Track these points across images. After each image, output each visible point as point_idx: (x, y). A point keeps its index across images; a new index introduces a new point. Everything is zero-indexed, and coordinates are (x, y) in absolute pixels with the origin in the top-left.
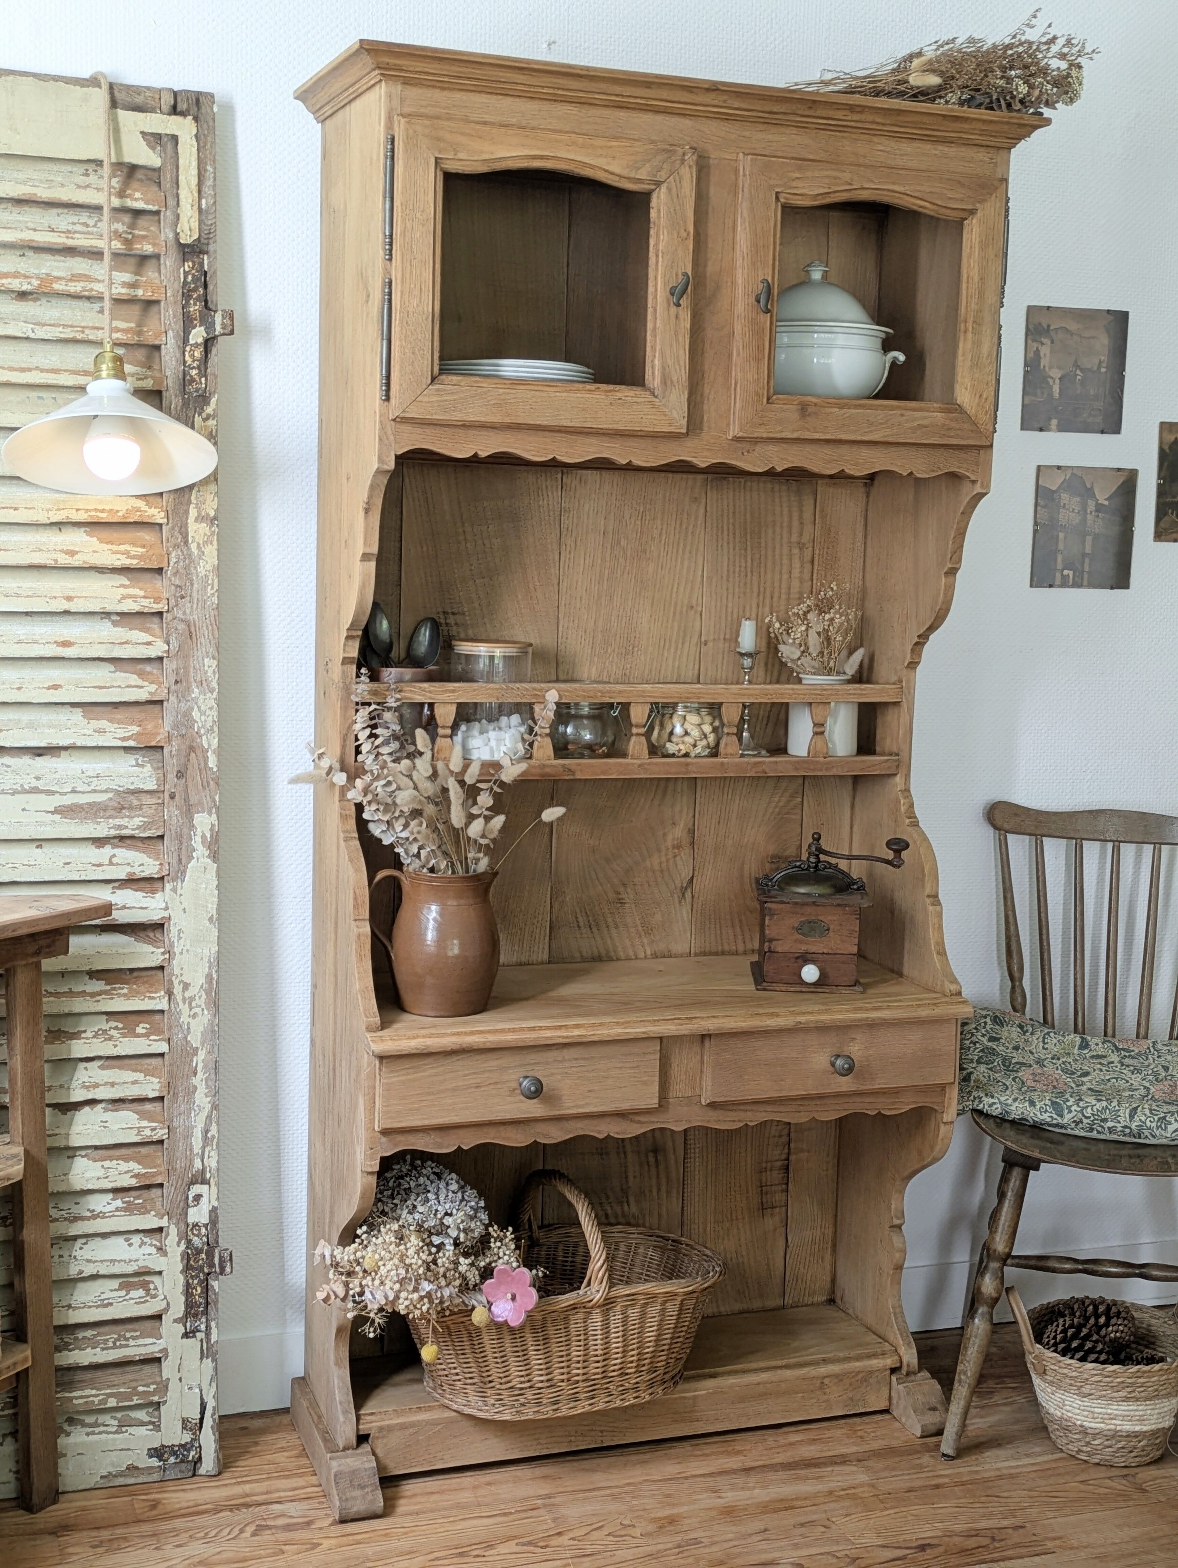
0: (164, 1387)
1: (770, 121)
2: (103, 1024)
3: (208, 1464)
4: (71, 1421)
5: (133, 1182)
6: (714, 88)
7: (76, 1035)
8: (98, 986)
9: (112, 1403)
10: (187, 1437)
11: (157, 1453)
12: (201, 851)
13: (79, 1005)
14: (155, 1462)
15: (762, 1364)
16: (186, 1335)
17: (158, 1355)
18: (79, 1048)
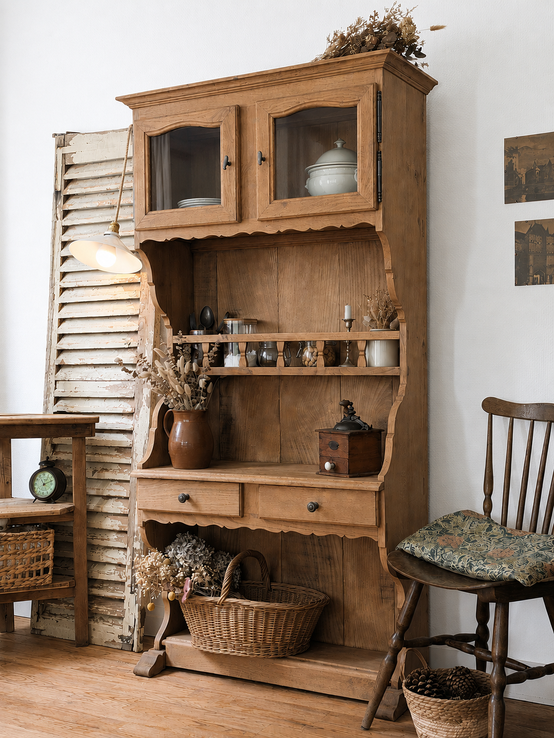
0: (124, 611)
1: (266, 85)
2: (116, 467)
3: (135, 649)
4: (101, 618)
5: (118, 529)
6: (236, 79)
7: (107, 470)
8: (115, 453)
9: (109, 613)
10: (130, 634)
11: (121, 637)
12: (145, 404)
13: (108, 459)
14: (120, 641)
15: (330, 664)
16: (132, 593)
17: (123, 598)
18: (108, 475)
